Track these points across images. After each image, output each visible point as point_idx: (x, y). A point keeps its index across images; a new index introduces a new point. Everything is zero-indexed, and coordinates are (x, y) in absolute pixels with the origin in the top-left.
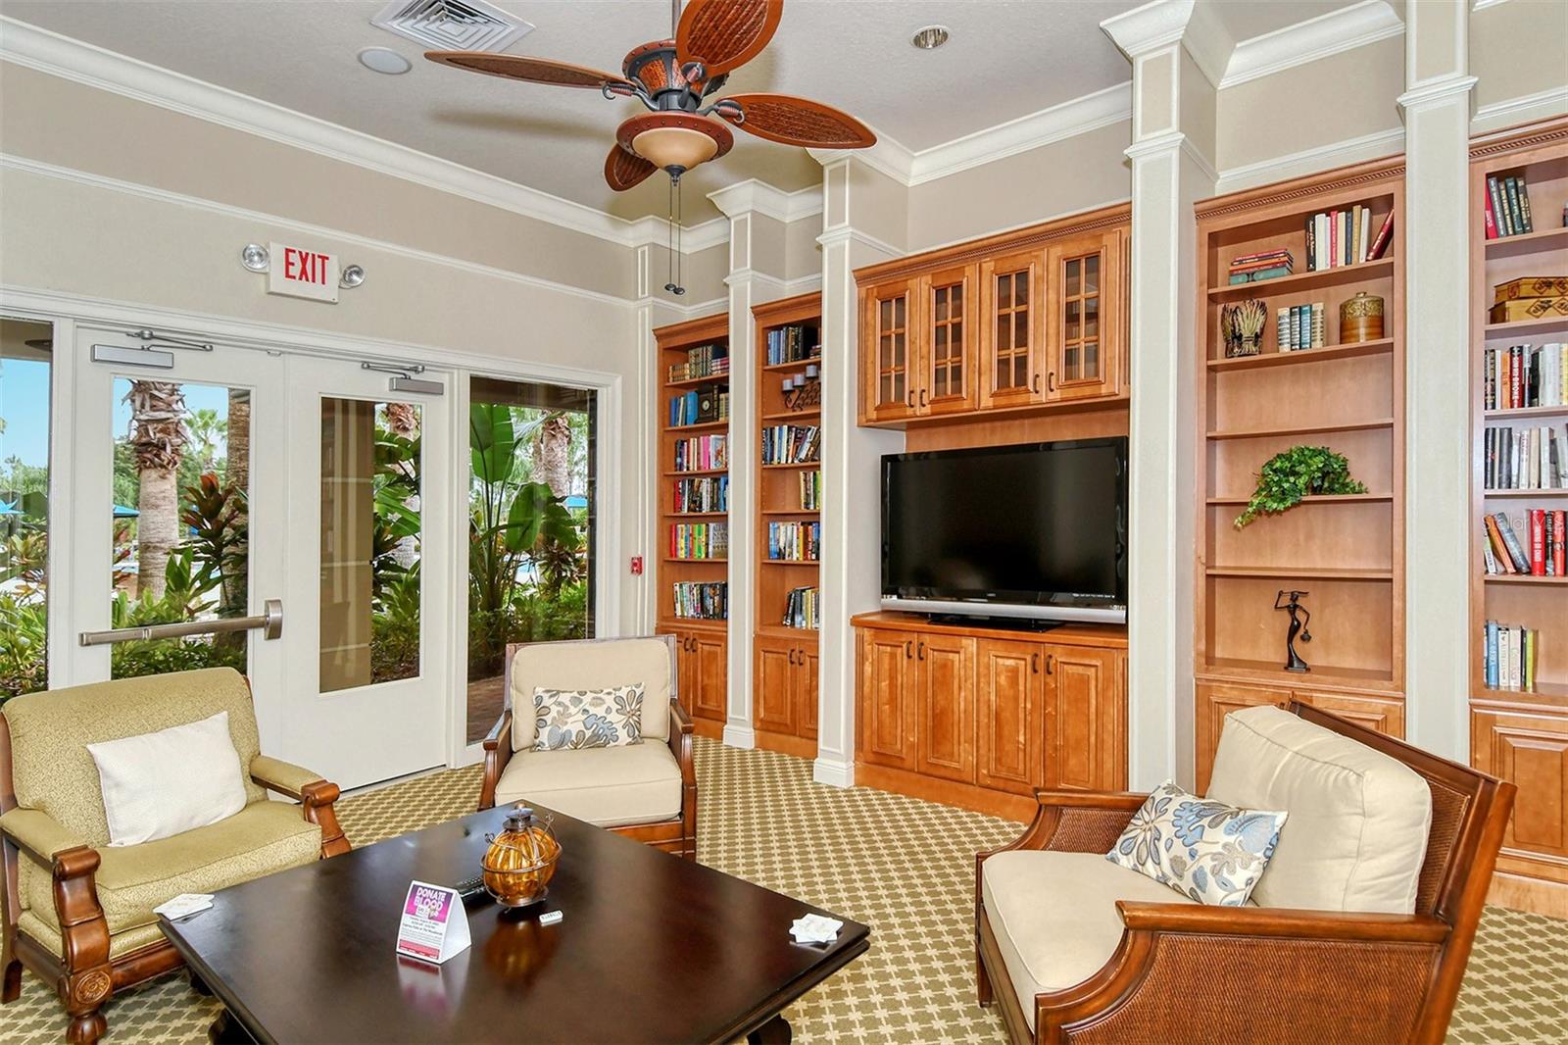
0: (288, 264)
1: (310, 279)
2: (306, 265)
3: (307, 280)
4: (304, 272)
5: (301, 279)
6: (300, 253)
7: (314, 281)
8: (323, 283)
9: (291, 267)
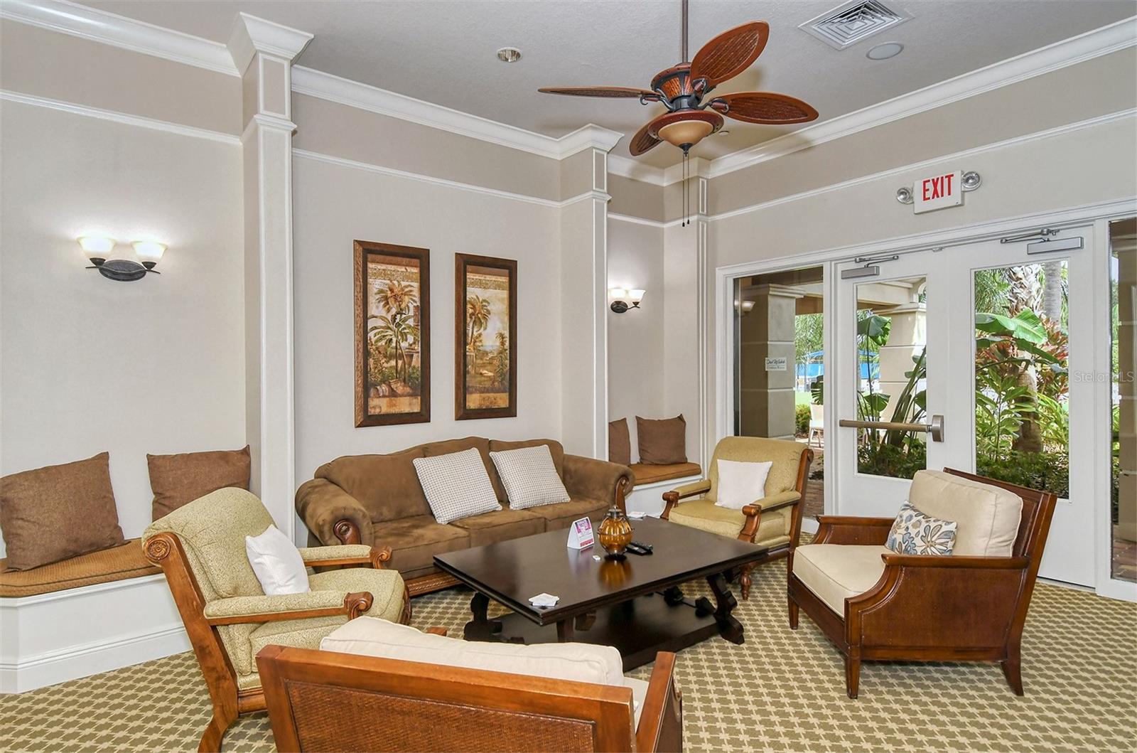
0: (925, 190)
1: (940, 195)
2: (938, 187)
3: (938, 197)
4: (935, 192)
5: (933, 198)
6: (933, 180)
7: (942, 196)
8: (949, 194)
9: (927, 193)
